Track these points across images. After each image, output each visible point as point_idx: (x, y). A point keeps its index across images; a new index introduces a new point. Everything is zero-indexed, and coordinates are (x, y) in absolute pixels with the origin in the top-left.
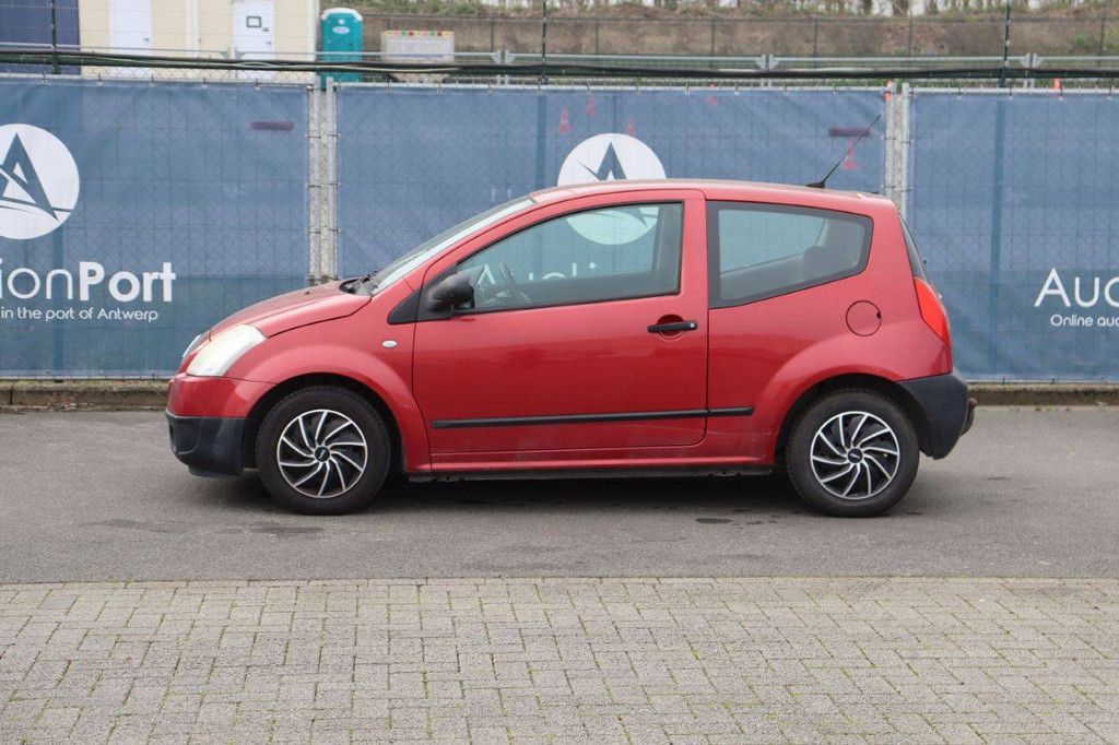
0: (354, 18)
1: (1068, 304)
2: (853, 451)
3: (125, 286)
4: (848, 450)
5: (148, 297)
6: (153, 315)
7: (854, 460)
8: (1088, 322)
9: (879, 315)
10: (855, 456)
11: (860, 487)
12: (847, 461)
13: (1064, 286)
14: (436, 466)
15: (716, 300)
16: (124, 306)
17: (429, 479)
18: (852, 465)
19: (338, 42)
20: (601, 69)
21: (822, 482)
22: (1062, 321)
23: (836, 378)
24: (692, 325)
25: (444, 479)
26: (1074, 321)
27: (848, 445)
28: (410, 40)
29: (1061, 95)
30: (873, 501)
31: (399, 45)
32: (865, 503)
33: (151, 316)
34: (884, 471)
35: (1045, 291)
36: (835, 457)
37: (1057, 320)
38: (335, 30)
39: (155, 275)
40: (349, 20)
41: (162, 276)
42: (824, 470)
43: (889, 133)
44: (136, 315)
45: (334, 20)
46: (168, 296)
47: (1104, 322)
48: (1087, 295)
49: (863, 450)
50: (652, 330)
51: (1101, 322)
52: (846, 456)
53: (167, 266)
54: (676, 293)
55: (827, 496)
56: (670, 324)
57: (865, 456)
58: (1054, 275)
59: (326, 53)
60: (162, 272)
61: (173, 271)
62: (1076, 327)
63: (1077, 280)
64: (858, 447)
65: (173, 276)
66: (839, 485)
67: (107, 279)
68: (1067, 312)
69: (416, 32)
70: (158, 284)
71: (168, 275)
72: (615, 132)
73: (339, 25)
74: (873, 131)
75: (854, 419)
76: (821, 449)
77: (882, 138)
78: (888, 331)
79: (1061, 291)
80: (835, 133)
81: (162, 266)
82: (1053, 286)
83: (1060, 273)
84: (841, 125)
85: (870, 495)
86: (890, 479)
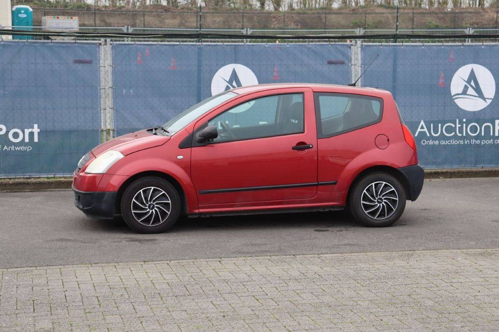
0: (29, 10)
1: (428, 135)
2: (379, 199)
3: (16, 135)
4: (377, 198)
5: (27, 140)
6: (29, 148)
7: (379, 203)
8: (437, 143)
9: (388, 140)
10: (380, 201)
11: (382, 214)
12: (377, 203)
13: (427, 128)
14: (201, 210)
15: (320, 135)
16: (15, 144)
18: (379, 205)
19: (21, 21)
20: (225, 35)
21: (366, 212)
22: (426, 142)
23: (372, 167)
24: (311, 146)
26: (431, 143)
27: (377, 196)
28: (57, 21)
29: (423, 46)
30: (388, 220)
31: (51, 23)
32: (384, 221)
33: (29, 149)
34: (392, 207)
35: (419, 130)
36: (371, 201)
37: (424, 142)
38: (19, 15)
39: (30, 130)
40: (26, 11)
41: (34, 130)
42: (367, 207)
43: (353, 62)
44: (22, 148)
45: (19, 11)
46: (36, 140)
47: (443, 143)
48: (436, 132)
49: (383, 198)
50: (294, 148)
51: (442, 143)
52: (376, 201)
53: (36, 126)
54: (303, 132)
55: (368, 218)
56: (301, 146)
57: (384, 200)
58: (422, 123)
59: (15, 27)
60: (33, 128)
61: (38, 128)
62: (432, 145)
63: (432, 125)
64: (381, 197)
65: (39, 130)
66: (373, 213)
67: (7, 132)
68: (428, 139)
69: (60, 17)
70: (31, 134)
71: (36, 130)
72: (235, 63)
73: (22, 13)
74: (346, 62)
75: (379, 185)
76: (365, 198)
77: (350, 65)
78: (392, 146)
79: (425, 130)
80: (330, 63)
81: (33, 126)
82: (422, 128)
83: (424, 122)
84: (333, 59)
85: (386, 217)
86: (395, 210)
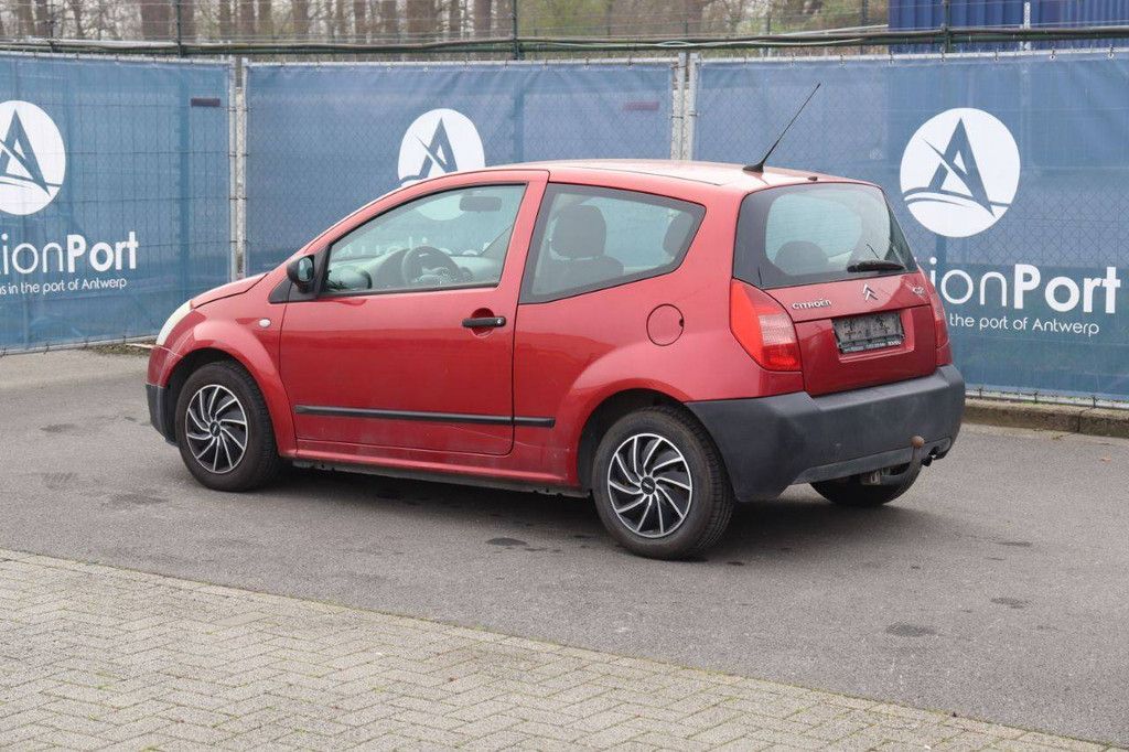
2: (646, 480)
4: (641, 478)
7: (648, 491)
9: (682, 322)
10: (647, 486)
11: (652, 525)
12: (640, 491)
14: (302, 452)
15: (526, 293)
17: (307, 465)
18: (645, 496)
21: (618, 512)
24: (500, 322)
25: (319, 467)
27: (640, 472)
30: (665, 542)
32: (658, 542)
34: (677, 509)
36: (628, 484)
42: (620, 498)
49: (655, 480)
50: (466, 325)
52: (639, 485)
54: (495, 285)
55: (622, 530)
56: (482, 319)
57: (657, 486)
64: (650, 475)
66: (632, 517)
75: (648, 443)
76: (616, 473)
78: (689, 340)
85: (662, 534)
86: (683, 517)
